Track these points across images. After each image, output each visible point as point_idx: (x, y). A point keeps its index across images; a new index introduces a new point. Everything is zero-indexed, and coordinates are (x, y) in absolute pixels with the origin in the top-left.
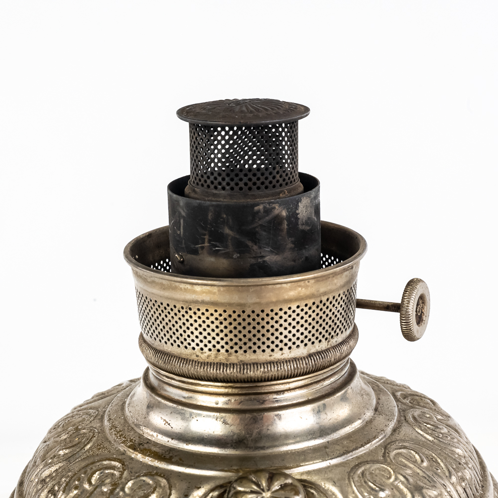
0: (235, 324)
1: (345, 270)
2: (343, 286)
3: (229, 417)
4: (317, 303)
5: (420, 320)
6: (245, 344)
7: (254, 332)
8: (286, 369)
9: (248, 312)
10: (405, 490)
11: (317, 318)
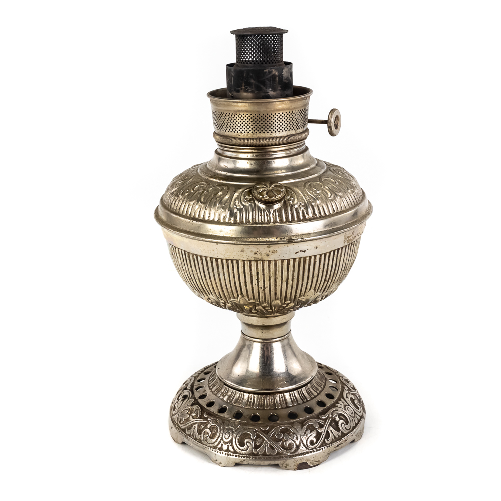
0: (256, 120)
1: (303, 99)
2: (302, 106)
3: (252, 162)
4: (291, 112)
5: (336, 127)
6: (260, 129)
7: (264, 123)
8: (277, 141)
9: (261, 114)
10: (328, 192)
11: (291, 119)
